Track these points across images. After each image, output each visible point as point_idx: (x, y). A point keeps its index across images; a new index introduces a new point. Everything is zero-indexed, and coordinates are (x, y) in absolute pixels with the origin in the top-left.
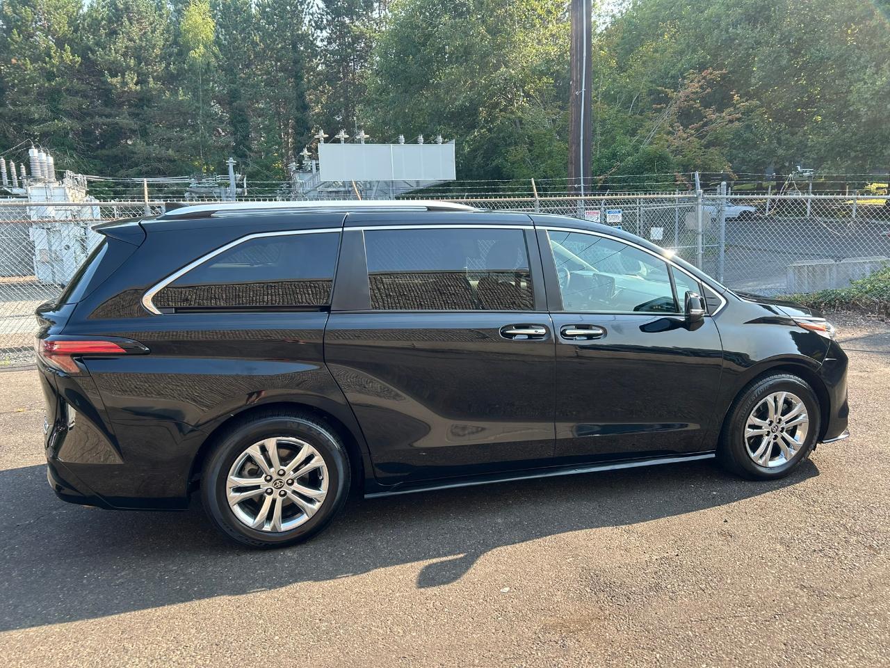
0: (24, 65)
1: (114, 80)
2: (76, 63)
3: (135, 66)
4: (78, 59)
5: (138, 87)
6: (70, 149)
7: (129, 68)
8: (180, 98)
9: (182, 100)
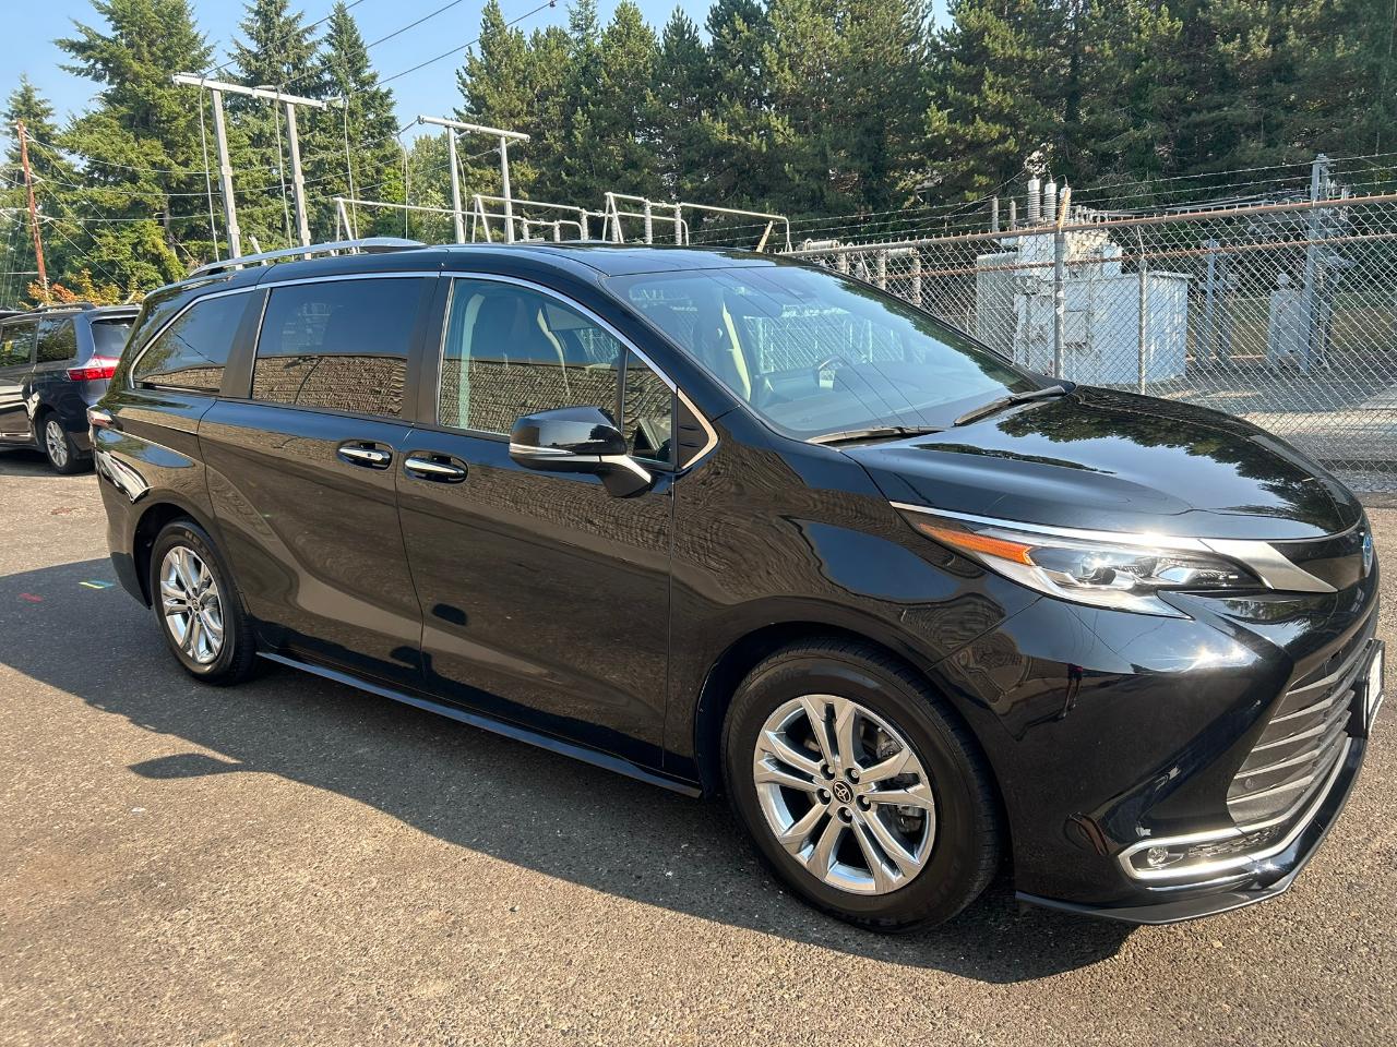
0: (1101, 51)
1: (1230, 47)
2: (1175, 32)
3: (1268, 15)
4: (1179, 24)
5: (1268, 50)
6: (1151, 170)
7: (1258, 20)
8: (1338, 55)
9: (1341, 57)
